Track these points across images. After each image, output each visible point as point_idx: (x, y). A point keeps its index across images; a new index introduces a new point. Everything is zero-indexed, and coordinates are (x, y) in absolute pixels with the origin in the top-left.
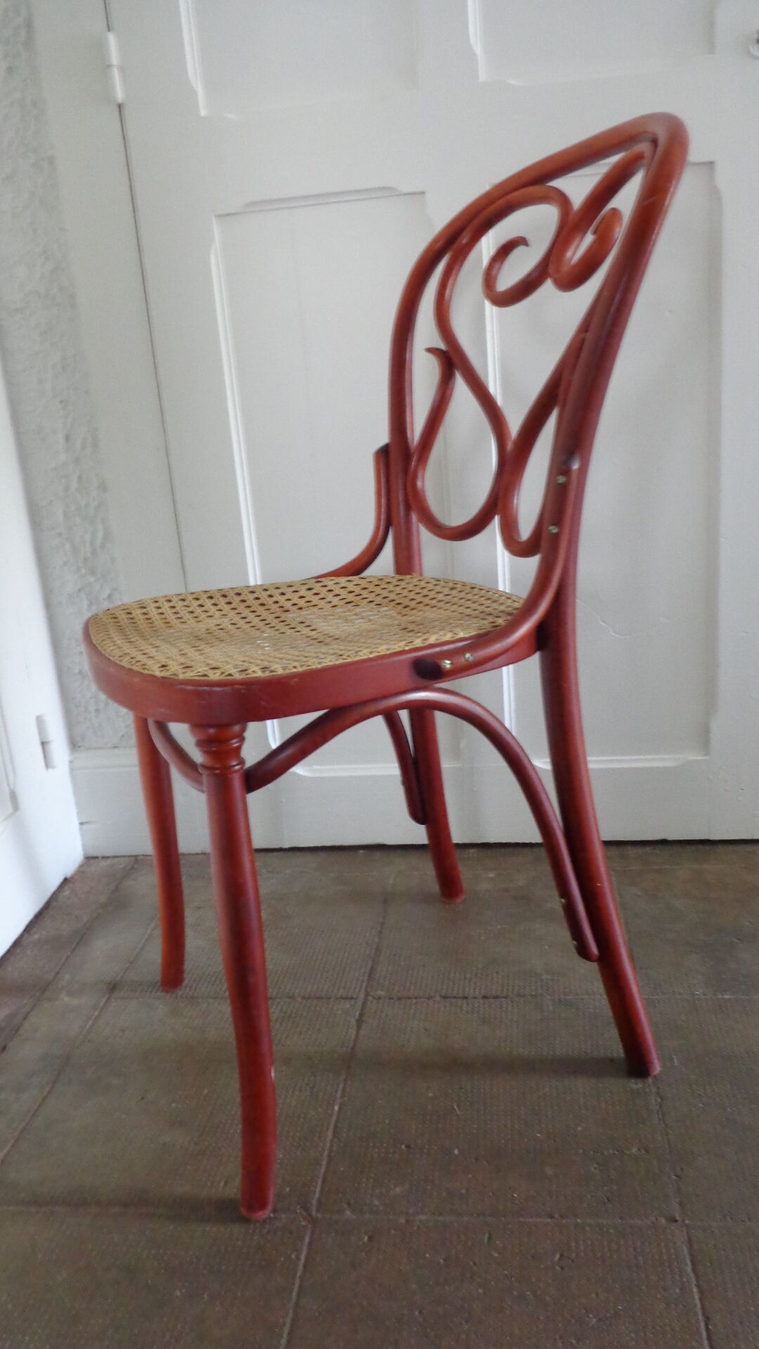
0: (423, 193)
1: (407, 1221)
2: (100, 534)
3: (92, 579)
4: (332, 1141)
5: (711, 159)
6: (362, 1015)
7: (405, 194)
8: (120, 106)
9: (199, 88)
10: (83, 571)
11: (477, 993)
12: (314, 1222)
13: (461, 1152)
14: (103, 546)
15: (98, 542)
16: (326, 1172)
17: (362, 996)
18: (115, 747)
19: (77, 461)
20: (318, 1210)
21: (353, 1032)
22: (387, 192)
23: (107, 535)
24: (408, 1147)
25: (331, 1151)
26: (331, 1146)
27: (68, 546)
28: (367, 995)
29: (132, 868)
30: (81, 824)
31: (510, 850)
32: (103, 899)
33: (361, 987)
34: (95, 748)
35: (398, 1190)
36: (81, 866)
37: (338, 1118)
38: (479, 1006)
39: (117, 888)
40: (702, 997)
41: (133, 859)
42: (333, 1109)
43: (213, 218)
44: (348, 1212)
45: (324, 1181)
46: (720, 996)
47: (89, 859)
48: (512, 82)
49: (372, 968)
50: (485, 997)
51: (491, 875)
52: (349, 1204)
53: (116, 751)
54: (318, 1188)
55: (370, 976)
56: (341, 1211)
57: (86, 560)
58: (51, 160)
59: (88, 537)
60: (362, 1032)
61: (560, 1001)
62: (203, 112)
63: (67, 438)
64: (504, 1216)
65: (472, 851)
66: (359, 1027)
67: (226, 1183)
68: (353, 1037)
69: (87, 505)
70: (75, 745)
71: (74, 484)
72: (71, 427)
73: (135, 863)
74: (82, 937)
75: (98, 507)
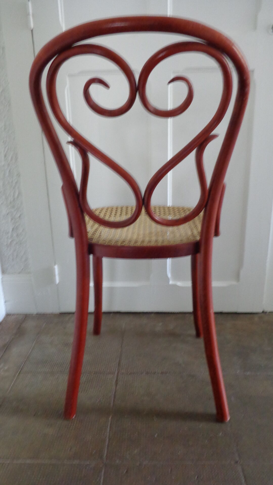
2: (17, 194)
3: (13, 210)
6: (117, 381)
8: (32, 30)
9: (63, 26)
10: (9, 207)
12: (105, 465)
13: (158, 436)
14: (18, 197)
15: (16, 196)
16: (108, 444)
17: (117, 372)
18: (19, 273)
19: (9, 165)
20: (106, 460)
21: (114, 387)
23: (19, 194)
25: (109, 436)
26: (109, 434)
29: (25, 319)
30: (5, 301)
32: (14, 331)
33: (115, 369)
34: (11, 274)
35: (136, 452)
36: (5, 318)
37: (111, 422)
38: (160, 377)
39: (19, 327)
40: (239, 374)
41: (25, 314)
43: (67, 77)
44: (118, 461)
45: (108, 448)
46: (245, 374)
47: (8, 315)
49: (119, 361)
51: (160, 324)
52: (118, 457)
53: (20, 275)
54: (106, 452)
55: (118, 364)
56: (115, 460)
57: (11, 202)
58: (3, 49)
59: (12, 194)
60: (118, 388)
61: (189, 375)
63: (5, 156)
64: (175, 462)
66: (116, 386)
68: (114, 390)
69: (12, 182)
70: (3, 272)
71: (7, 174)
72: (7, 152)
73: (26, 317)
74: (7, 347)
75: (16, 183)
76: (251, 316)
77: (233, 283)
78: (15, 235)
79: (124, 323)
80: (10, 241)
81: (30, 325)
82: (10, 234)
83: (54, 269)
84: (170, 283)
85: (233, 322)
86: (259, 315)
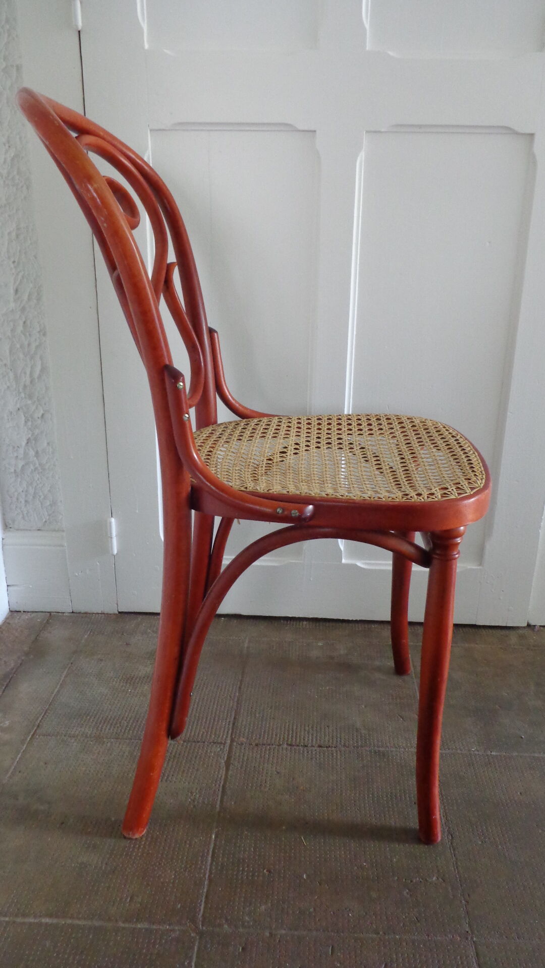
0: (315, 131)
1: (271, 934)
2: (38, 368)
3: (29, 402)
4: (211, 864)
5: (532, 132)
6: (229, 757)
7: (299, 131)
8: (79, 32)
9: (145, 27)
10: (23, 395)
11: (314, 743)
12: (201, 934)
13: (308, 876)
14: (39, 377)
15: (36, 375)
16: (208, 892)
17: (229, 742)
18: (39, 530)
19: (23, 309)
20: (203, 926)
21: (223, 772)
22: (288, 127)
23: (44, 369)
24: (269, 871)
25: (211, 873)
26: (211, 868)
27: (11, 375)
28: (232, 741)
29: (48, 622)
30: (8, 586)
31: (334, 624)
32: (26, 649)
33: (227, 734)
34: (21, 530)
35: (263, 908)
36: (7, 618)
37: (215, 845)
38: (316, 753)
39: (36, 639)
40: (477, 753)
41: (48, 614)
42: (211, 837)
43: (149, 132)
44: (226, 926)
45: (206, 900)
46: (489, 753)
47: (13, 612)
48: (391, 53)
49: (235, 718)
50: (320, 746)
51: (320, 644)
52: (227, 920)
53: (40, 533)
54: (203, 906)
55: (234, 724)
56: (220, 926)
57: (25, 386)
58: (19, 68)
59: (28, 371)
60: (230, 772)
61: (375, 752)
62: (146, 46)
63: (16, 291)
64: (343, 932)
65: (305, 623)
66: (227, 769)
67: (132, 898)
68: (223, 776)
69: (29, 345)
70: (6, 527)
71: (20, 328)
72: (21, 281)
73: (51, 618)
74: (9, 680)
75: (37, 347)
76: (504, 632)
77: (469, 567)
78: (32, 453)
79: (246, 638)
80: (21, 464)
81: (56, 635)
82: (21, 451)
83: (110, 523)
84: (344, 561)
85: (467, 645)
86: (521, 632)
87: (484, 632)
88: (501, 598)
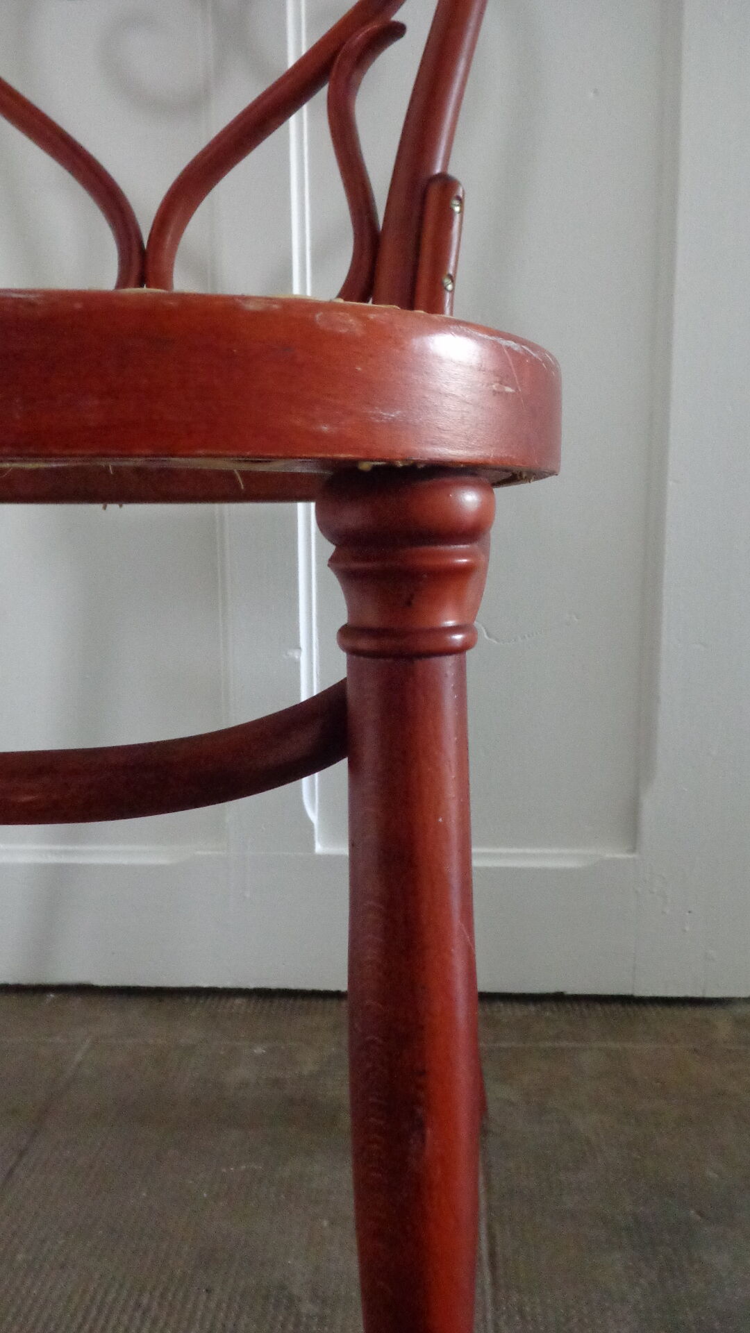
76: (699, 1013)
77: (608, 855)
79: (87, 1039)
84: (319, 848)
85: (612, 1045)
86: (739, 1010)
87: (652, 1012)
88: (687, 929)
